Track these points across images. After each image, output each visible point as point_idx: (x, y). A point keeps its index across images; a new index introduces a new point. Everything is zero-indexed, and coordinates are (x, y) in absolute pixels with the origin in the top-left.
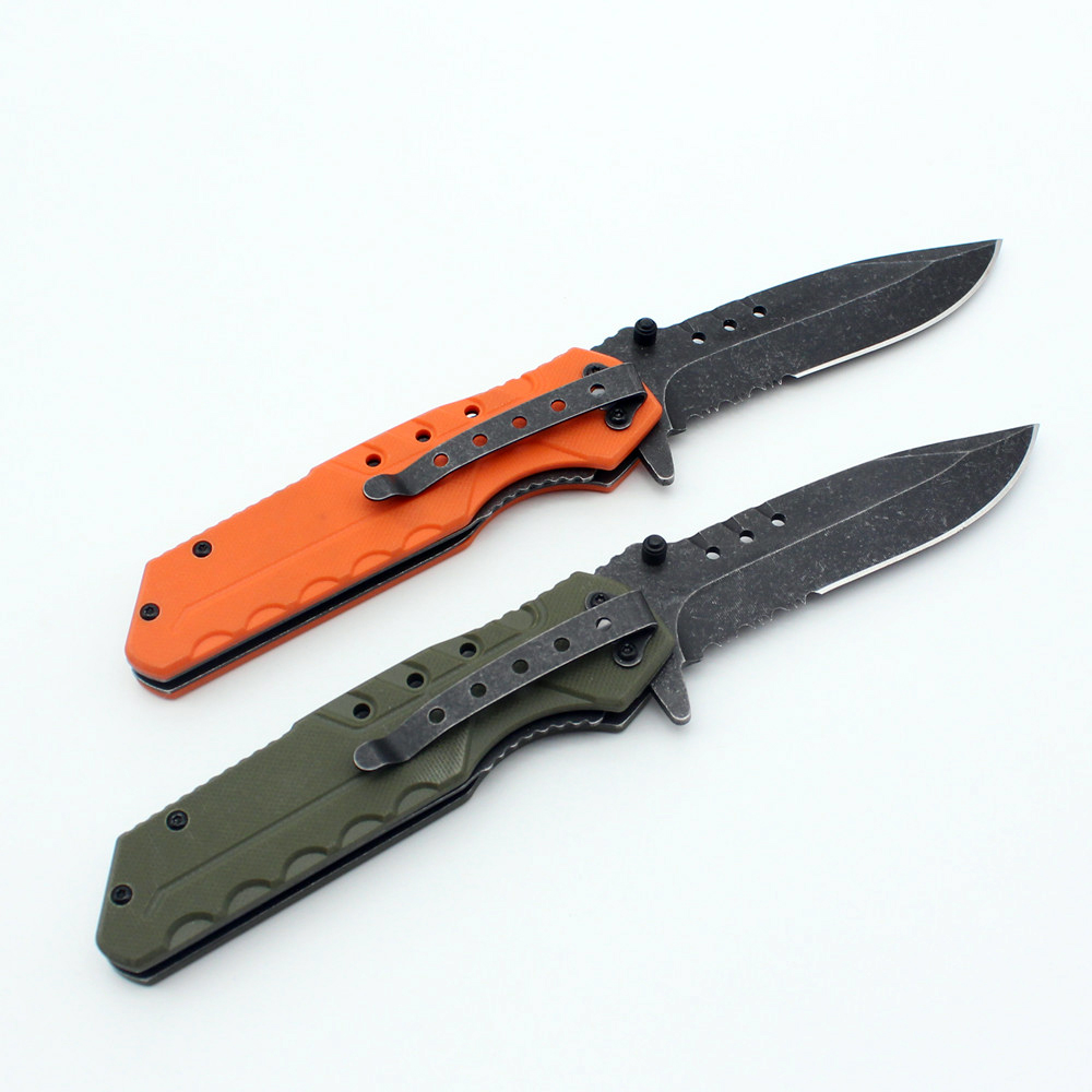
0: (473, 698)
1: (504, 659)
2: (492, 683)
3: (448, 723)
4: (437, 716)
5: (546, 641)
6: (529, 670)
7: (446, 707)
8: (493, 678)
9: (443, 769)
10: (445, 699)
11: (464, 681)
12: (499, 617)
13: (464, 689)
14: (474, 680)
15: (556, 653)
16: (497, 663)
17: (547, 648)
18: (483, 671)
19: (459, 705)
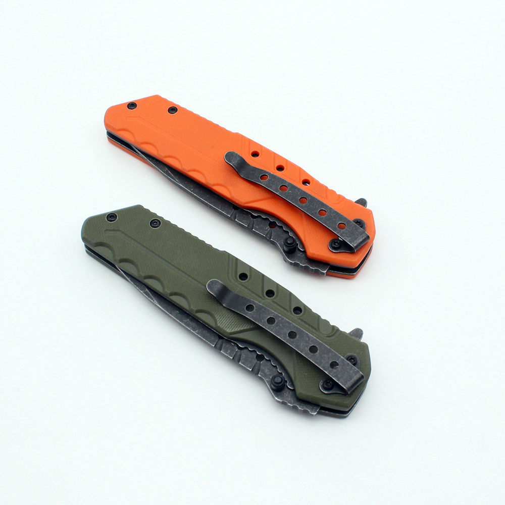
0: (266, 320)
1: (293, 326)
2: (277, 325)
3: (249, 315)
4: (250, 308)
5: (312, 341)
6: (292, 340)
7: (256, 310)
8: (281, 325)
9: (227, 324)
10: (260, 308)
11: (273, 313)
12: (323, 317)
13: (269, 314)
14: (276, 317)
15: (307, 349)
16: (290, 324)
17: (309, 343)
18: (283, 319)
19: (260, 315)
